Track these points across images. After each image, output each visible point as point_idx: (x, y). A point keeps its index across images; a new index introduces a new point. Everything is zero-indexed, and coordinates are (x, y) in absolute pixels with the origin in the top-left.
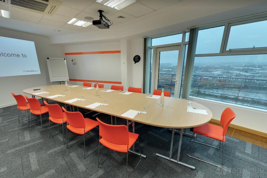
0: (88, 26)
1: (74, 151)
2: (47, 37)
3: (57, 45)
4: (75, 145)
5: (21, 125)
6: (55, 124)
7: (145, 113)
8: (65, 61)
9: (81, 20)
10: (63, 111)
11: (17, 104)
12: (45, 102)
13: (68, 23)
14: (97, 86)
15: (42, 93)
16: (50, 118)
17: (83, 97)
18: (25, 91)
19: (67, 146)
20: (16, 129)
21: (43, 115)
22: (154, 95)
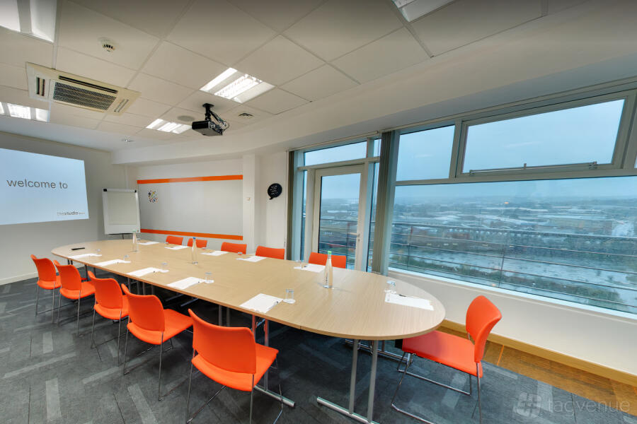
0: (184, 132)
1: (137, 382)
2: (108, 152)
3: (123, 166)
4: (141, 367)
5: (38, 319)
6: (103, 319)
7: (292, 301)
8: (137, 194)
9: (171, 122)
10: (124, 293)
11: (37, 276)
12: (91, 274)
13: (148, 127)
14: (194, 244)
15: (88, 255)
16: (97, 307)
17: (163, 266)
18: (56, 251)
19: (125, 370)
20: (28, 327)
21: (82, 299)
22: (311, 265)
